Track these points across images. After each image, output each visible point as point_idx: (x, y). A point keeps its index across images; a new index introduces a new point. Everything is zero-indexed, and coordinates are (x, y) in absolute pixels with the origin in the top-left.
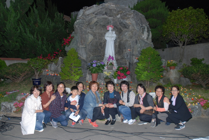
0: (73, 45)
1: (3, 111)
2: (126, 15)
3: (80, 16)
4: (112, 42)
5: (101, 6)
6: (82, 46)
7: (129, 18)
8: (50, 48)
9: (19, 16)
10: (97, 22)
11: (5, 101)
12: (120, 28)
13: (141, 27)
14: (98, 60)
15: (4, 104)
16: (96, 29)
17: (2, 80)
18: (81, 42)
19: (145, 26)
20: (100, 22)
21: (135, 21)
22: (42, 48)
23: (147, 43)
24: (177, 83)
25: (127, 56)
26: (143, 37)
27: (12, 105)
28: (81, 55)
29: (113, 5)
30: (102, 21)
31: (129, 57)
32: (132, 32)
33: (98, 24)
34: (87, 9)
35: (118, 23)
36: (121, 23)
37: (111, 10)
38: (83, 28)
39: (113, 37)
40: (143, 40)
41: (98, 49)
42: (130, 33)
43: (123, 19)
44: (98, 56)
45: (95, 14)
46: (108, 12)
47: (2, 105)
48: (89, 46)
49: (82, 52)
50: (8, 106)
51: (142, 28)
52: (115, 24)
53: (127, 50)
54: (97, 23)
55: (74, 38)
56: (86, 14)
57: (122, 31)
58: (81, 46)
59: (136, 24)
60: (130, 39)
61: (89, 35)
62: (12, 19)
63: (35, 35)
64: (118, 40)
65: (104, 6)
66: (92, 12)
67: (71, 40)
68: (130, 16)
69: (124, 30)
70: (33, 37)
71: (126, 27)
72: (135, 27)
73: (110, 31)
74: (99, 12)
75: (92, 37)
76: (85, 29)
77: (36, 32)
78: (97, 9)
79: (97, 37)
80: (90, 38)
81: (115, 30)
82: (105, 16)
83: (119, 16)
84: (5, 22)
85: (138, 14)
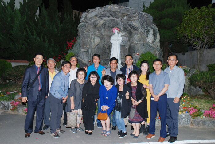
0: (76, 49)
1: (2, 109)
2: (131, 17)
3: (82, 19)
4: (117, 46)
5: (103, 9)
6: (84, 50)
7: (134, 20)
8: (57, 50)
9: (25, 19)
10: (104, 23)
11: (4, 100)
12: (130, 30)
13: (146, 29)
14: (106, 64)
15: (3, 102)
16: (105, 31)
17: (8, 81)
18: (83, 46)
19: (150, 29)
20: (108, 24)
21: (140, 23)
22: (49, 50)
23: (152, 47)
24: (186, 91)
25: (136, 61)
26: (148, 40)
27: (10, 103)
28: (83, 58)
29: (116, 7)
30: (110, 23)
31: (137, 61)
32: (141, 35)
33: (107, 26)
34: (90, 11)
35: (128, 25)
36: (130, 25)
37: (114, 12)
38: (85, 31)
39: (119, 40)
40: (148, 44)
41: (106, 52)
42: (139, 35)
43: (130, 21)
44: (106, 60)
45: (98, 17)
46: (113, 14)
47: (1, 104)
48: (95, 50)
49: (83, 55)
50: (6, 104)
51: (146, 31)
52: (125, 26)
53: (136, 54)
54: (105, 25)
55: (77, 42)
56: (88, 16)
57: (132, 33)
58: (82, 50)
59: (141, 27)
60: (139, 42)
61: (96, 37)
62: (18, 22)
63: (41, 37)
64: (129, 43)
65: (107, 8)
66: (95, 15)
67: (74, 44)
68: (135, 18)
69: (134, 32)
70: (39, 39)
71: (135, 29)
72: (141, 29)
73: (116, 34)
74: (102, 14)
75: (99, 40)
76: (87, 33)
77: (42, 35)
78: (100, 11)
79: (106, 39)
80: (97, 40)
81: (126, 32)
82: (112, 18)
83: (125, 18)
84: (12, 25)
85: (144, 16)
